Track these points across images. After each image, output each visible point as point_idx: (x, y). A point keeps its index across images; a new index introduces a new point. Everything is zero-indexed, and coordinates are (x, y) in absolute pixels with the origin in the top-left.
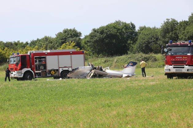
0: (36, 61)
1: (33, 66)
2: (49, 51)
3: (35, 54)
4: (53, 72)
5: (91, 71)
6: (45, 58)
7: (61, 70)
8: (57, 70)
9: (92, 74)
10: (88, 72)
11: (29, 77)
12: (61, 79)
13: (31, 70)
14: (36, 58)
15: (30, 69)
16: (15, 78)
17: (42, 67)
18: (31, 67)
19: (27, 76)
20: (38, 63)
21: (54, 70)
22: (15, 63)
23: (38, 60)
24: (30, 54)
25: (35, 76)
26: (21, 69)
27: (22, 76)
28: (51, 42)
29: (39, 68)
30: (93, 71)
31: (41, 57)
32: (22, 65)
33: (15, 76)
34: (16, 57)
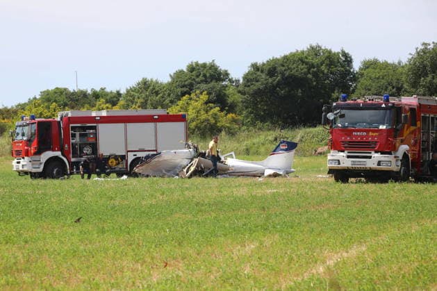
0: (74, 136)
1: (66, 146)
2: (104, 113)
3: (71, 120)
4: (112, 162)
5: (192, 159)
6: (94, 128)
7: (131, 157)
8: (123, 157)
9: (192, 169)
10: (185, 162)
11: (58, 172)
12: (125, 177)
13: (63, 154)
14: (73, 128)
15: (58, 154)
16: (26, 173)
17: (87, 150)
18: (61, 149)
19: (53, 170)
20: (77, 139)
21: (116, 157)
22: (25, 138)
23: (78, 134)
24: (62, 118)
25: (72, 168)
26: (39, 152)
27: (41, 170)
28: (157, 93)
29: (81, 151)
30: (196, 160)
31: (87, 127)
32: (39, 143)
33: (25, 169)
34: (28, 125)
